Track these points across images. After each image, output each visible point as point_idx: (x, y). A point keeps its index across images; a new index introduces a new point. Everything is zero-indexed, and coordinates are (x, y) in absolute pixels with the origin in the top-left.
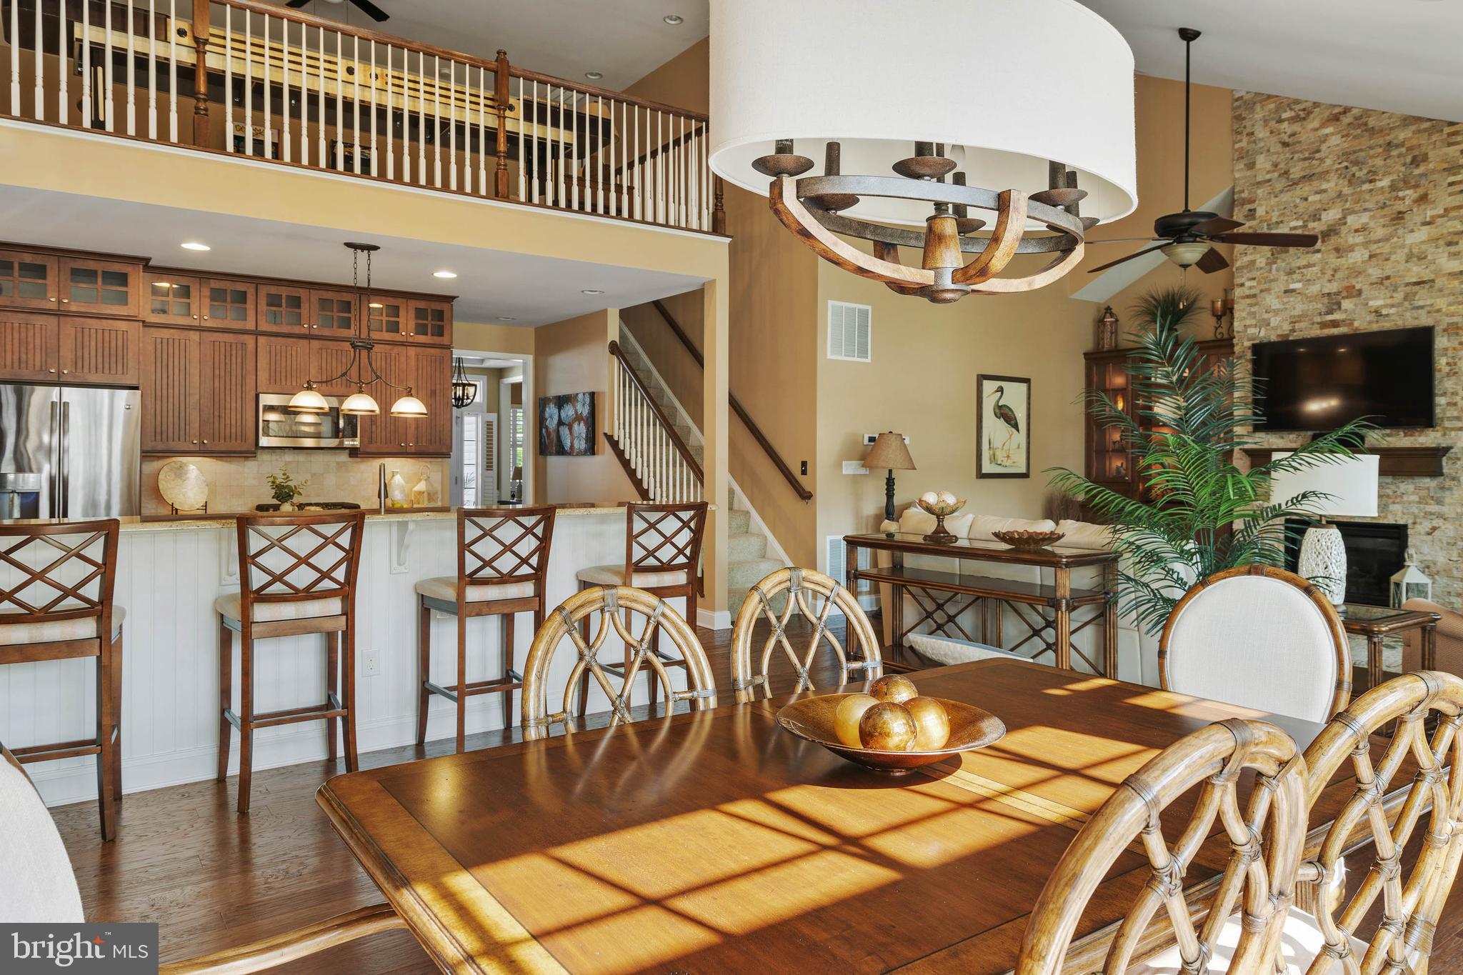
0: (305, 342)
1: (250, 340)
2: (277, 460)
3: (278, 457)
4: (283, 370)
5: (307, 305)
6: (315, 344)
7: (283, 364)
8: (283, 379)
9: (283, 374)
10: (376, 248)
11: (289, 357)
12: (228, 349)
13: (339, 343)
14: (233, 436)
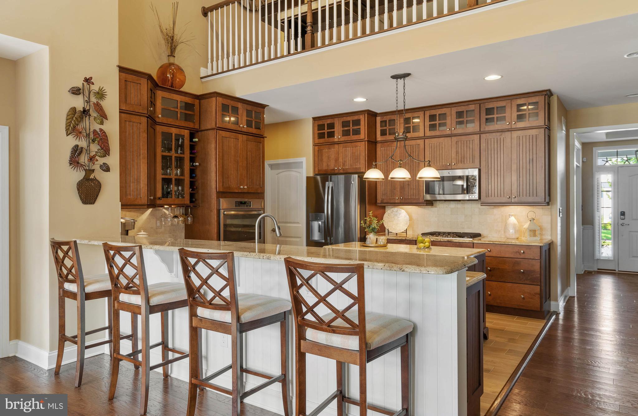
0: (449, 138)
1: (421, 142)
2: (447, 207)
3: (447, 205)
4: (438, 156)
5: (450, 117)
6: (454, 139)
7: (438, 153)
8: (438, 162)
9: (438, 159)
10: (408, 75)
11: (441, 148)
12: (412, 148)
13: (467, 136)
14: (414, 194)
